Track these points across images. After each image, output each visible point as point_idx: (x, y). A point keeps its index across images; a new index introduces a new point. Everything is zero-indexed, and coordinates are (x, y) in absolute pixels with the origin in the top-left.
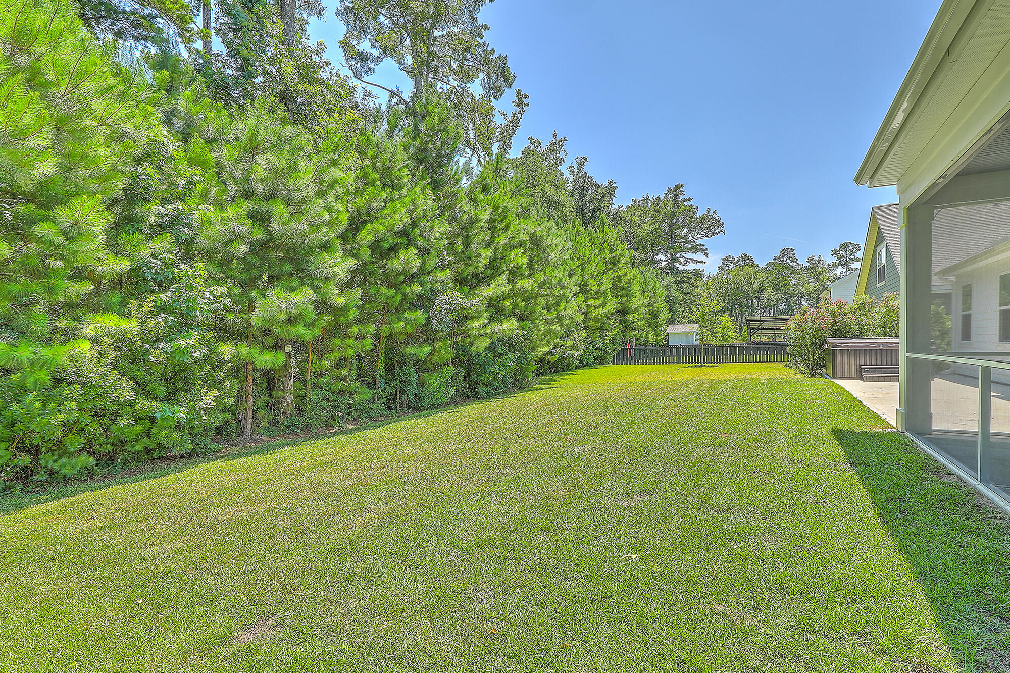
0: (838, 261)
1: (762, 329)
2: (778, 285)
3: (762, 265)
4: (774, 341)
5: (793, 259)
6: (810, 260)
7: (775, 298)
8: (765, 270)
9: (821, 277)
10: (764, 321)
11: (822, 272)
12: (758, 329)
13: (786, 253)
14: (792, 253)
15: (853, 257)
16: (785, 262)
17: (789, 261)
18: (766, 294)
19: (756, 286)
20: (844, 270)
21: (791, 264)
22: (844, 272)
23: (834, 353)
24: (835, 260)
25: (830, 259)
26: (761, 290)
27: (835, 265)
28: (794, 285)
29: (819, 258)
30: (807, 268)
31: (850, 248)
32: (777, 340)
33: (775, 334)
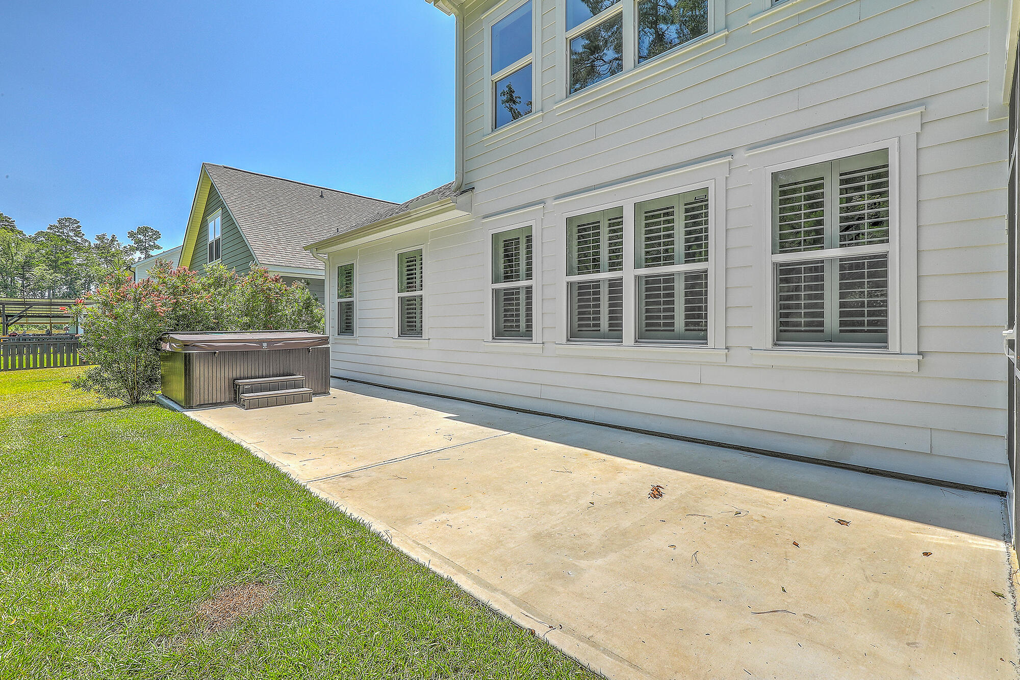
0: (136, 246)
1: (29, 316)
2: (56, 262)
3: (30, 233)
4: (49, 333)
5: (78, 233)
6: (101, 238)
7: (51, 278)
8: (34, 240)
9: (116, 260)
10: (31, 305)
11: (117, 254)
12: (21, 317)
13: (67, 224)
14: (76, 225)
15: (153, 244)
16: (66, 234)
17: (71, 234)
18: (37, 271)
19: (20, 258)
20: (143, 256)
21: (74, 238)
22: (142, 258)
23: (187, 359)
24: (132, 243)
25: (125, 242)
26: (27, 265)
27: (133, 250)
28: (79, 265)
29: (113, 238)
30: (97, 247)
31: (149, 233)
32: (55, 331)
33: (51, 324)
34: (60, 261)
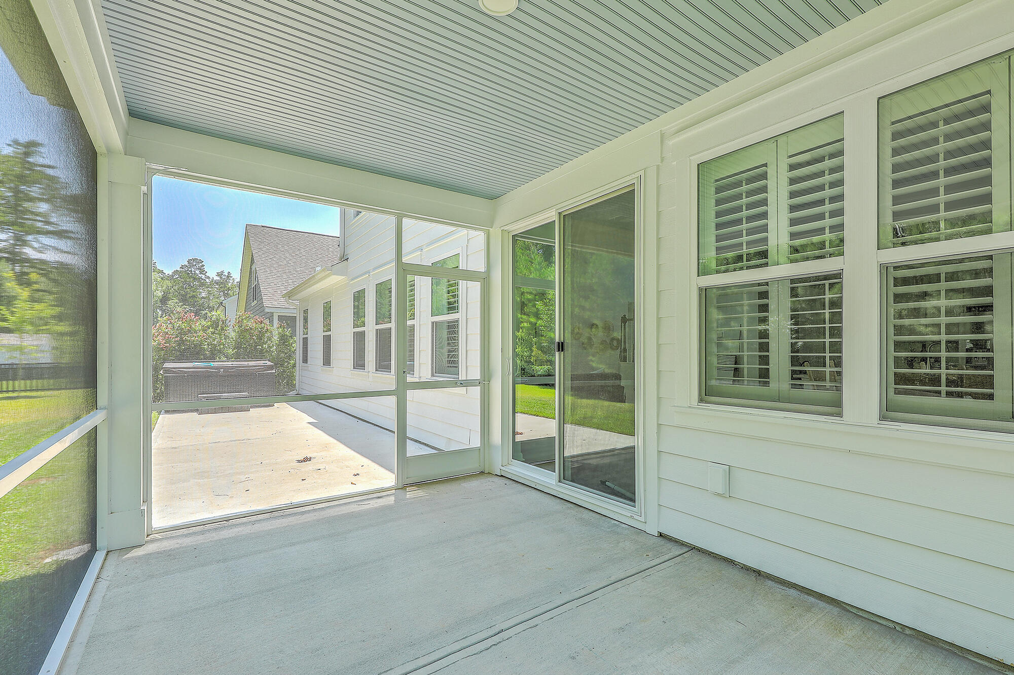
2: (185, 296)
3: (168, 272)
5: (202, 271)
6: (220, 274)
7: (182, 309)
8: (170, 278)
11: (232, 288)
13: (194, 264)
14: (201, 264)
16: (193, 272)
17: (197, 272)
18: (172, 303)
19: (161, 293)
21: (200, 275)
29: (229, 274)
30: (217, 282)
34: (188, 295)
